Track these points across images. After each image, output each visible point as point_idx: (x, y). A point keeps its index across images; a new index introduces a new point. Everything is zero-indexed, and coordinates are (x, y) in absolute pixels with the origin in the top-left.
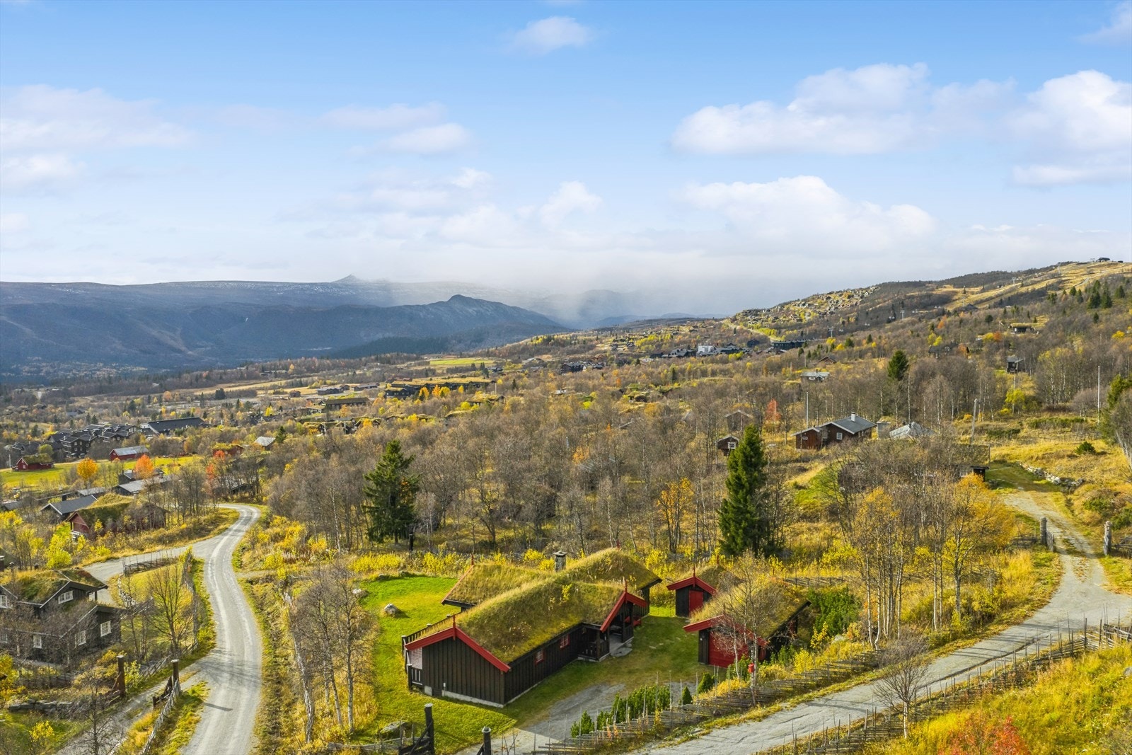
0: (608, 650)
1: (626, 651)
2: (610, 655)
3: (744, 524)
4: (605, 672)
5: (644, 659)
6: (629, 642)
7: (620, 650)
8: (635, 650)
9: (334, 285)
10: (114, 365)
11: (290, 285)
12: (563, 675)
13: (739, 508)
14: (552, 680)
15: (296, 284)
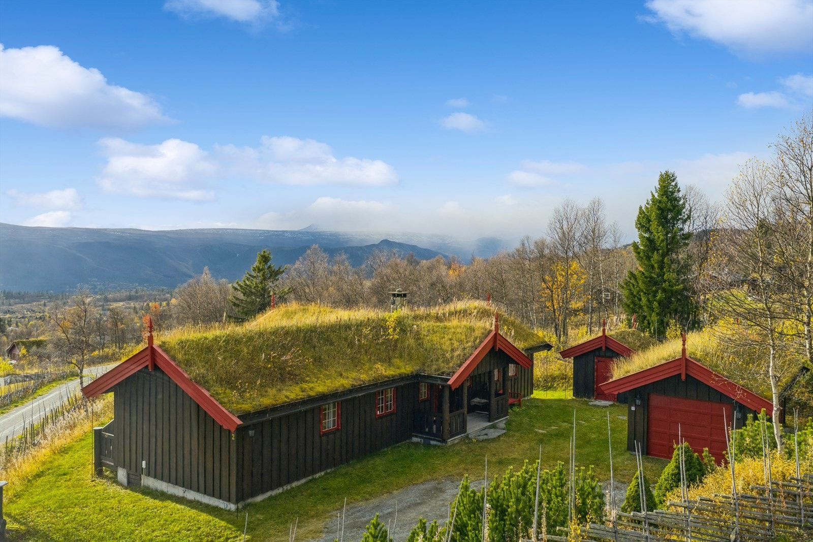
0: (464, 429)
1: (494, 434)
2: (467, 437)
3: (660, 295)
4: (456, 460)
5: (526, 445)
6: (501, 423)
7: (485, 432)
8: (511, 433)
9: (300, 232)
10: (145, 285)
11: (268, 231)
12: (378, 463)
13: (651, 278)
14: (356, 469)
15: (273, 231)
